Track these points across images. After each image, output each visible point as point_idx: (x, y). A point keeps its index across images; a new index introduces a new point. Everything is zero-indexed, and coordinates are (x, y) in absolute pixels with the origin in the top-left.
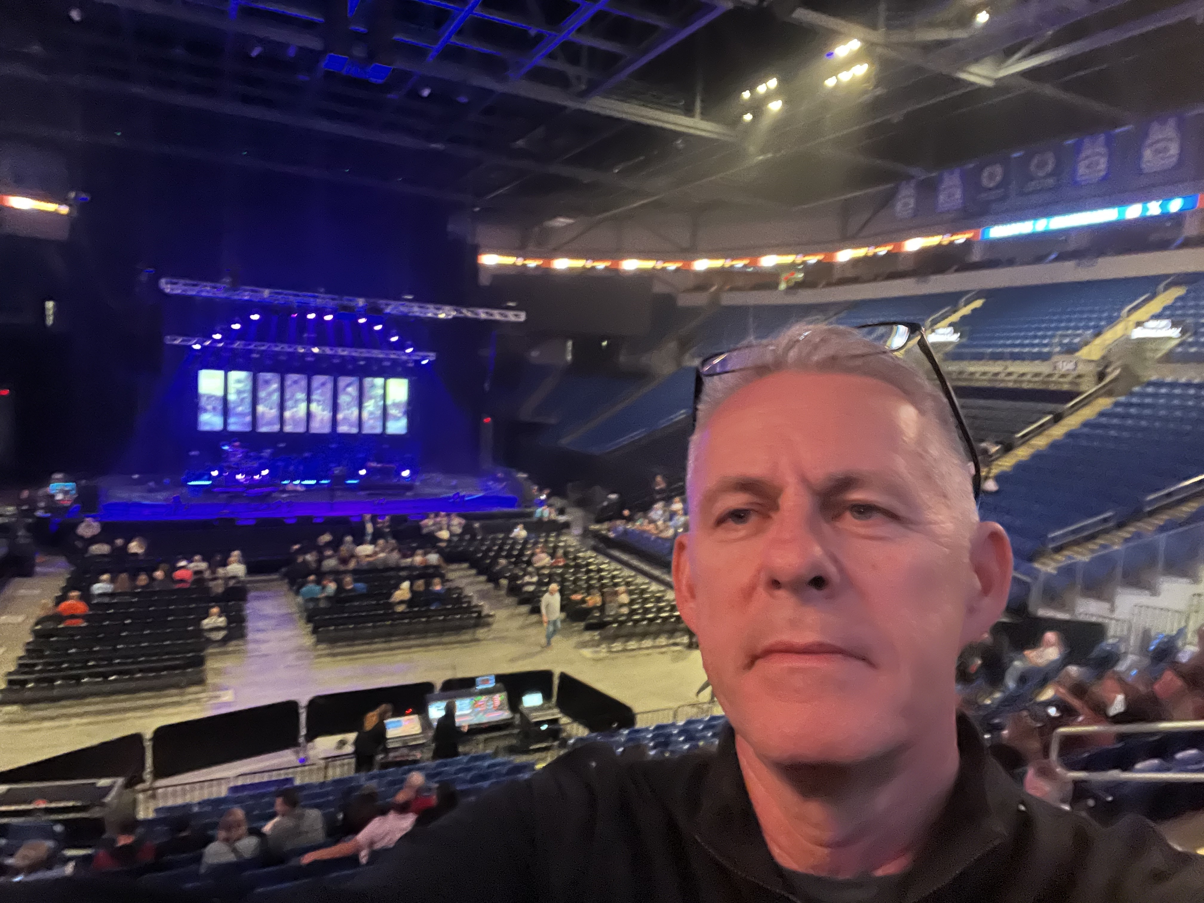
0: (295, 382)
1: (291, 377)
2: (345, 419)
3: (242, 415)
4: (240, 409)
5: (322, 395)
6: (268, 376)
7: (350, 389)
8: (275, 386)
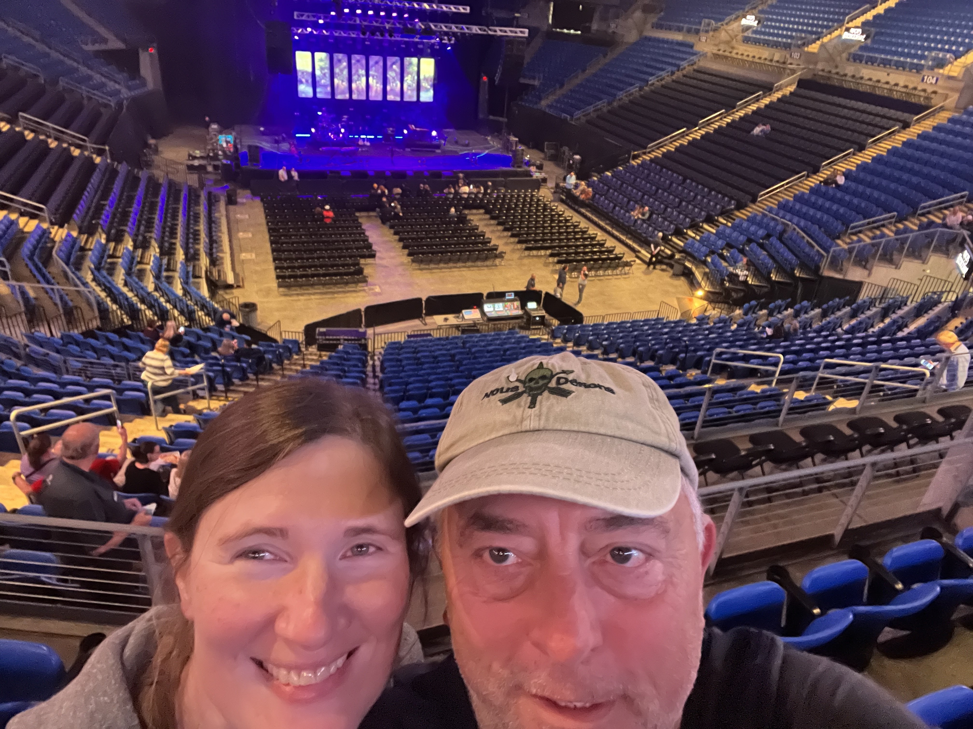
0: (358, 61)
1: (356, 57)
2: (392, 90)
3: (325, 86)
4: (323, 81)
5: (376, 71)
6: (340, 56)
7: (394, 67)
8: (345, 64)
